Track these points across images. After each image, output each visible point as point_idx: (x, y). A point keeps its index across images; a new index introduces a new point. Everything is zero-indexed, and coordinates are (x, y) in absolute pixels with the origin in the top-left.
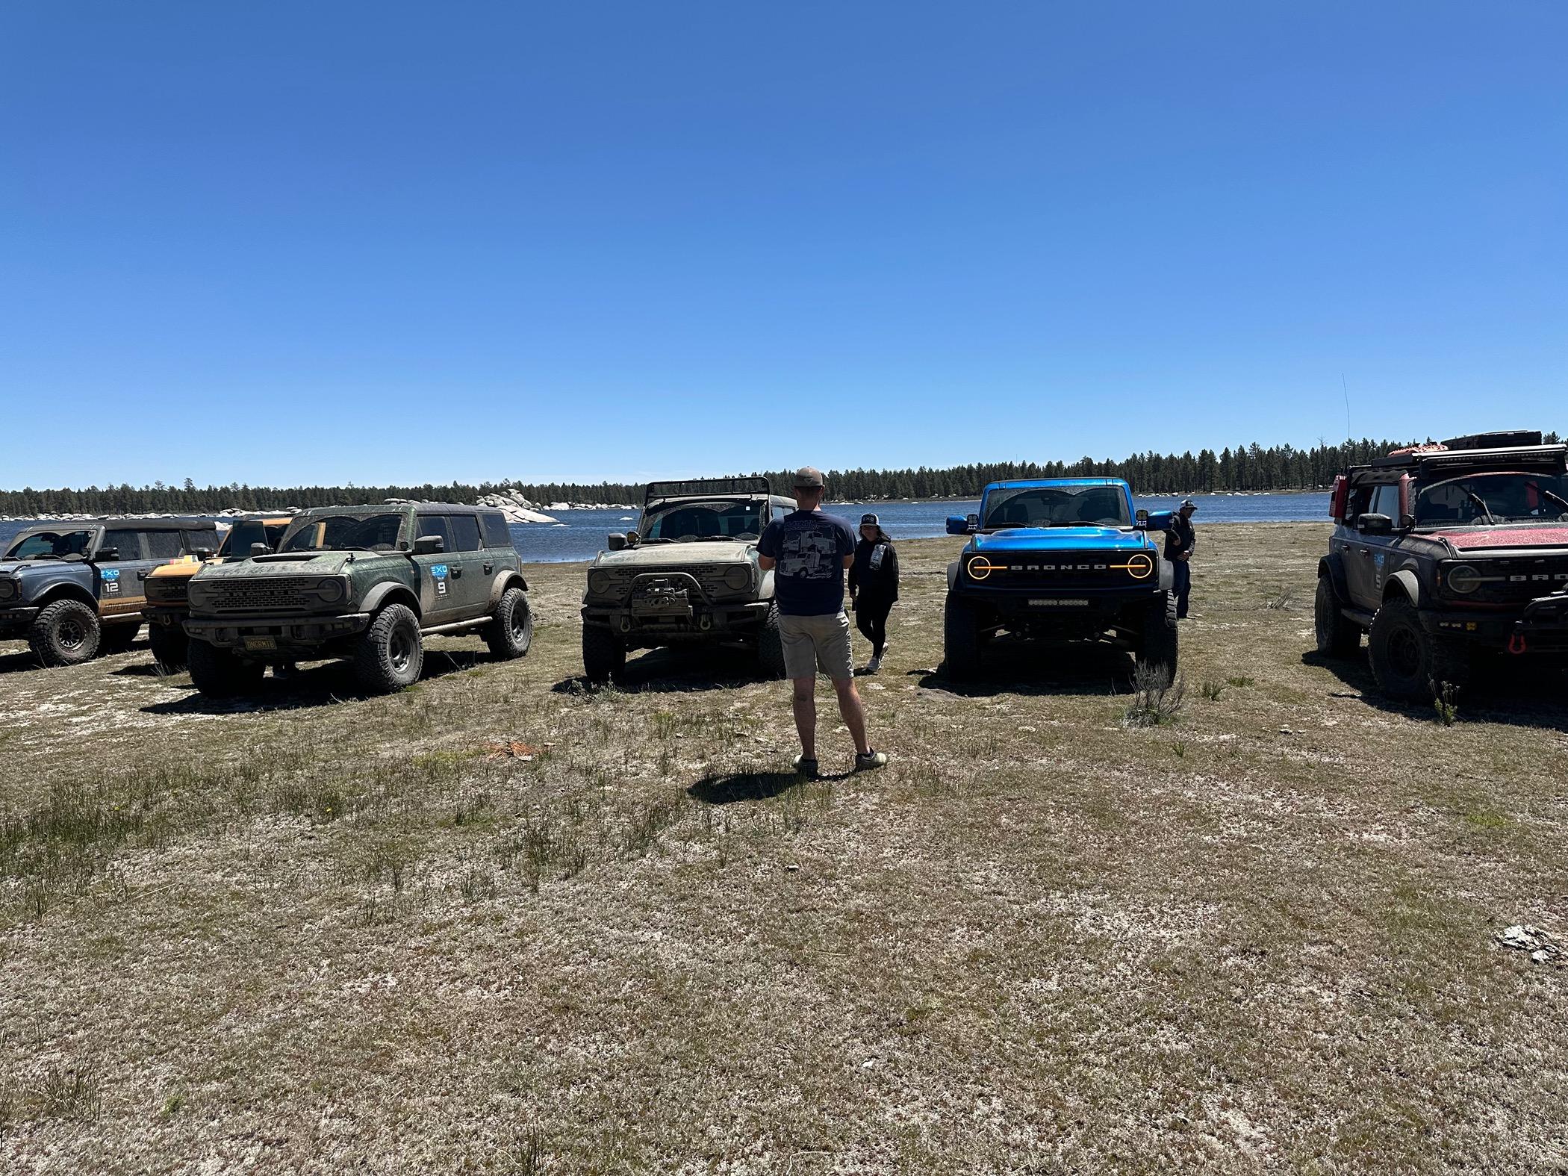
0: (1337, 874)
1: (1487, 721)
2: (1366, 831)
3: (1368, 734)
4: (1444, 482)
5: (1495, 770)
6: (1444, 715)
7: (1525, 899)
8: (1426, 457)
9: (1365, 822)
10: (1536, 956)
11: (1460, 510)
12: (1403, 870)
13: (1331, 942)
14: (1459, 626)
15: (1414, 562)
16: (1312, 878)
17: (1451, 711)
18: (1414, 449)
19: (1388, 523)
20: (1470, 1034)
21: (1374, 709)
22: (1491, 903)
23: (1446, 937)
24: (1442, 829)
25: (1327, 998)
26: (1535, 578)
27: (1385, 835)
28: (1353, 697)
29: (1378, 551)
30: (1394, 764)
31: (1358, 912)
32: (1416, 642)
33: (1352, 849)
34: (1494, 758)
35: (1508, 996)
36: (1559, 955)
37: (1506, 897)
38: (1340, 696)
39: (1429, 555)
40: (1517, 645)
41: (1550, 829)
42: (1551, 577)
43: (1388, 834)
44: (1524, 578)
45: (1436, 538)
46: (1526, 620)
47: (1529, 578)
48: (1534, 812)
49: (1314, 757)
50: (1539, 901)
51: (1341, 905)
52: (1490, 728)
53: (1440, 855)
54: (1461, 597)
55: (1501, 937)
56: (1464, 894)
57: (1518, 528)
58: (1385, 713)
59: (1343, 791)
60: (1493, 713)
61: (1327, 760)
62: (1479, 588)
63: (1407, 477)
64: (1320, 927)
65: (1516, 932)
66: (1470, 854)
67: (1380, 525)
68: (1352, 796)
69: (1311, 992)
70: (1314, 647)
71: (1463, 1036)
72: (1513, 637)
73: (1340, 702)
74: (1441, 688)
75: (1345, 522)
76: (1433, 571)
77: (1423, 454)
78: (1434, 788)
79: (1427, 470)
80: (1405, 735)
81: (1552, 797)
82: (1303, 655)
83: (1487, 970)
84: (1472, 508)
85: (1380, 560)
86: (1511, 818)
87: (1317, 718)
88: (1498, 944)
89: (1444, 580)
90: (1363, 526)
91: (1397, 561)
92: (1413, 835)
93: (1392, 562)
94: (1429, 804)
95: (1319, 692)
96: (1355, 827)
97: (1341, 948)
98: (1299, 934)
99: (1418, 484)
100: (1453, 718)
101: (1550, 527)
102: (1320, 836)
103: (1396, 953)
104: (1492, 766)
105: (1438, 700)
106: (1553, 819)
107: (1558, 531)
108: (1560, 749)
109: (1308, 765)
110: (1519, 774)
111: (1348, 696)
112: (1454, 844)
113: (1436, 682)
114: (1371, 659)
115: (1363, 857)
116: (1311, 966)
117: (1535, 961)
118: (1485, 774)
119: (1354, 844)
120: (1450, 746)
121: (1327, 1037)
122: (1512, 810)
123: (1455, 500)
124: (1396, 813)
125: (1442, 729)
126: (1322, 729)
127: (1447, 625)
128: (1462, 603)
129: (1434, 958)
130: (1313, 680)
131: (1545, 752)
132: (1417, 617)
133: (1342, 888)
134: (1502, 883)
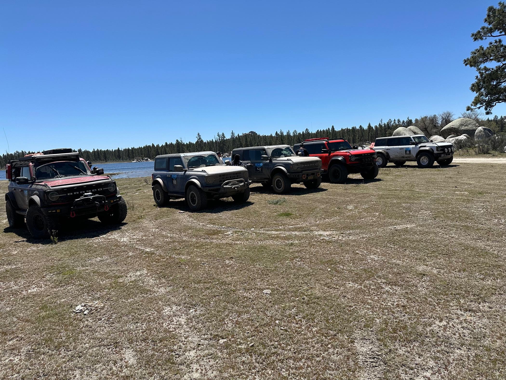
0: (19, 309)
1: (67, 240)
2: (29, 289)
3: (29, 253)
4: (44, 165)
5: (70, 255)
6: (54, 241)
7: (81, 295)
8: (36, 157)
9: (29, 286)
10: (85, 313)
11: (50, 174)
12: (43, 299)
13: (17, 337)
14: (55, 211)
15: (37, 192)
16: (9, 314)
17: (56, 239)
18: (32, 154)
19: (27, 180)
20: (67, 349)
21: (31, 244)
22: (71, 300)
23: (58, 318)
24: (55, 280)
25: (16, 360)
26: (75, 193)
27: (36, 288)
28: (23, 241)
29: (25, 190)
30: (39, 262)
31: (27, 321)
32: (42, 219)
33: (24, 298)
34: (70, 251)
35: (78, 330)
36: (92, 309)
37: (76, 297)
38: (19, 242)
39: (42, 189)
40: (73, 214)
41: (87, 270)
42: (79, 193)
43: (37, 288)
44: (72, 194)
45: (43, 184)
46: (74, 207)
47: (73, 193)
48: (83, 266)
49: (9, 267)
50: (85, 294)
51: (21, 320)
52: (68, 242)
53: (55, 289)
54: (54, 202)
55: (74, 311)
56: (63, 300)
57: (68, 178)
58: (35, 244)
59: (20, 277)
60: (69, 237)
61: (14, 267)
62: (59, 198)
63: (31, 164)
64: (13, 332)
65: (79, 307)
66: (64, 286)
67: (24, 181)
68: (24, 278)
69: (11, 360)
70: (8, 226)
71: (65, 350)
72: (71, 212)
73: (18, 244)
74: (52, 232)
75: (12, 180)
76: (44, 194)
77: (36, 156)
78: (52, 267)
79: (38, 161)
80: (42, 251)
81: (87, 259)
82: (4, 229)
83: (71, 324)
84: (54, 173)
85: (26, 192)
86: (76, 270)
87: (10, 252)
88: (74, 313)
89: (48, 197)
90: (18, 182)
91: (32, 193)
92: (46, 285)
93: (30, 193)
94: (50, 273)
95: (11, 242)
96: (25, 289)
97: (21, 337)
98: (5, 339)
99: (35, 166)
100: (57, 241)
101: (77, 177)
102: (12, 297)
103: (41, 331)
104: (69, 254)
105: (51, 236)
106: (88, 266)
107: (79, 178)
108: (88, 244)
109: (7, 271)
110: (77, 255)
111: (22, 241)
112: (59, 284)
113: (50, 231)
114: (28, 227)
115: (28, 299)
116: (10, 350)
117: (85, 315)
118: (67, 258)
119: (25, 296)
120: (56, 251)
121: (17, 375)
122: (76, 267)
123: (49, 171)
124: (40, 279)
125: (54, 246)
126: (12, 256)
127: (51, 211)
128: (53, 204)
129: (54, 327)
130: (8, 238)
131: (84, 246)
132: (41, 210)
133: (21, 314)
134: (74, 292)
